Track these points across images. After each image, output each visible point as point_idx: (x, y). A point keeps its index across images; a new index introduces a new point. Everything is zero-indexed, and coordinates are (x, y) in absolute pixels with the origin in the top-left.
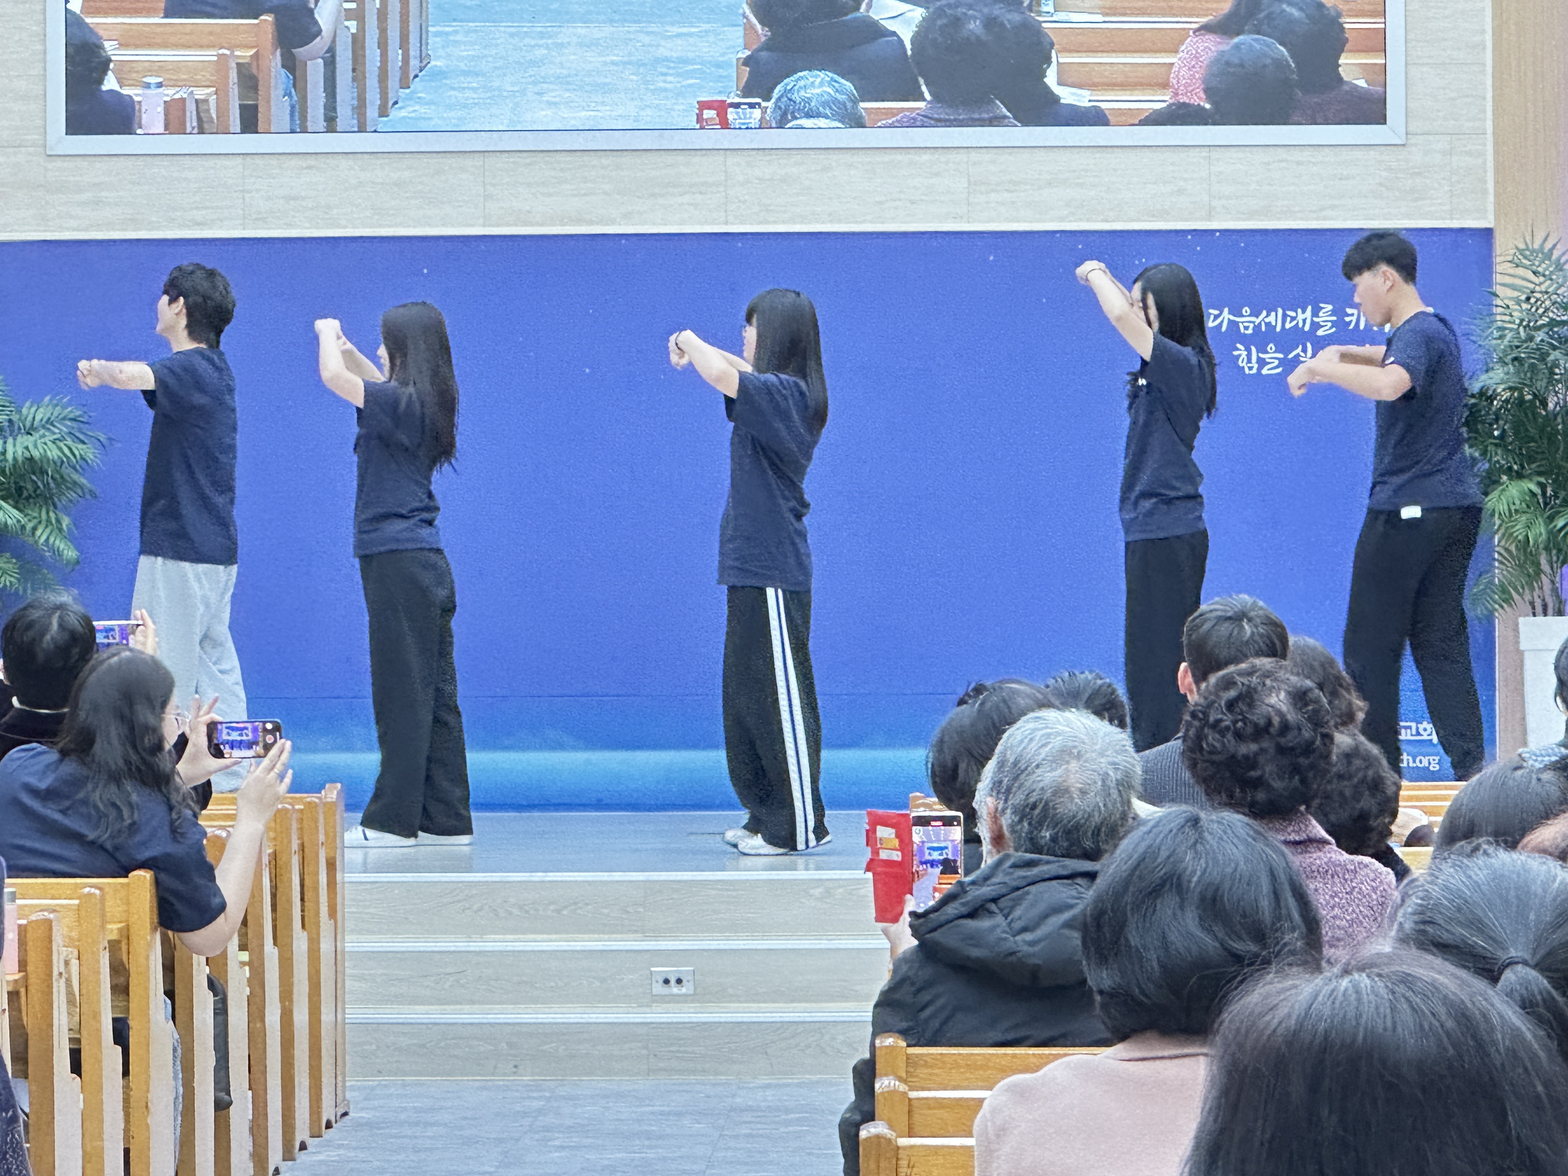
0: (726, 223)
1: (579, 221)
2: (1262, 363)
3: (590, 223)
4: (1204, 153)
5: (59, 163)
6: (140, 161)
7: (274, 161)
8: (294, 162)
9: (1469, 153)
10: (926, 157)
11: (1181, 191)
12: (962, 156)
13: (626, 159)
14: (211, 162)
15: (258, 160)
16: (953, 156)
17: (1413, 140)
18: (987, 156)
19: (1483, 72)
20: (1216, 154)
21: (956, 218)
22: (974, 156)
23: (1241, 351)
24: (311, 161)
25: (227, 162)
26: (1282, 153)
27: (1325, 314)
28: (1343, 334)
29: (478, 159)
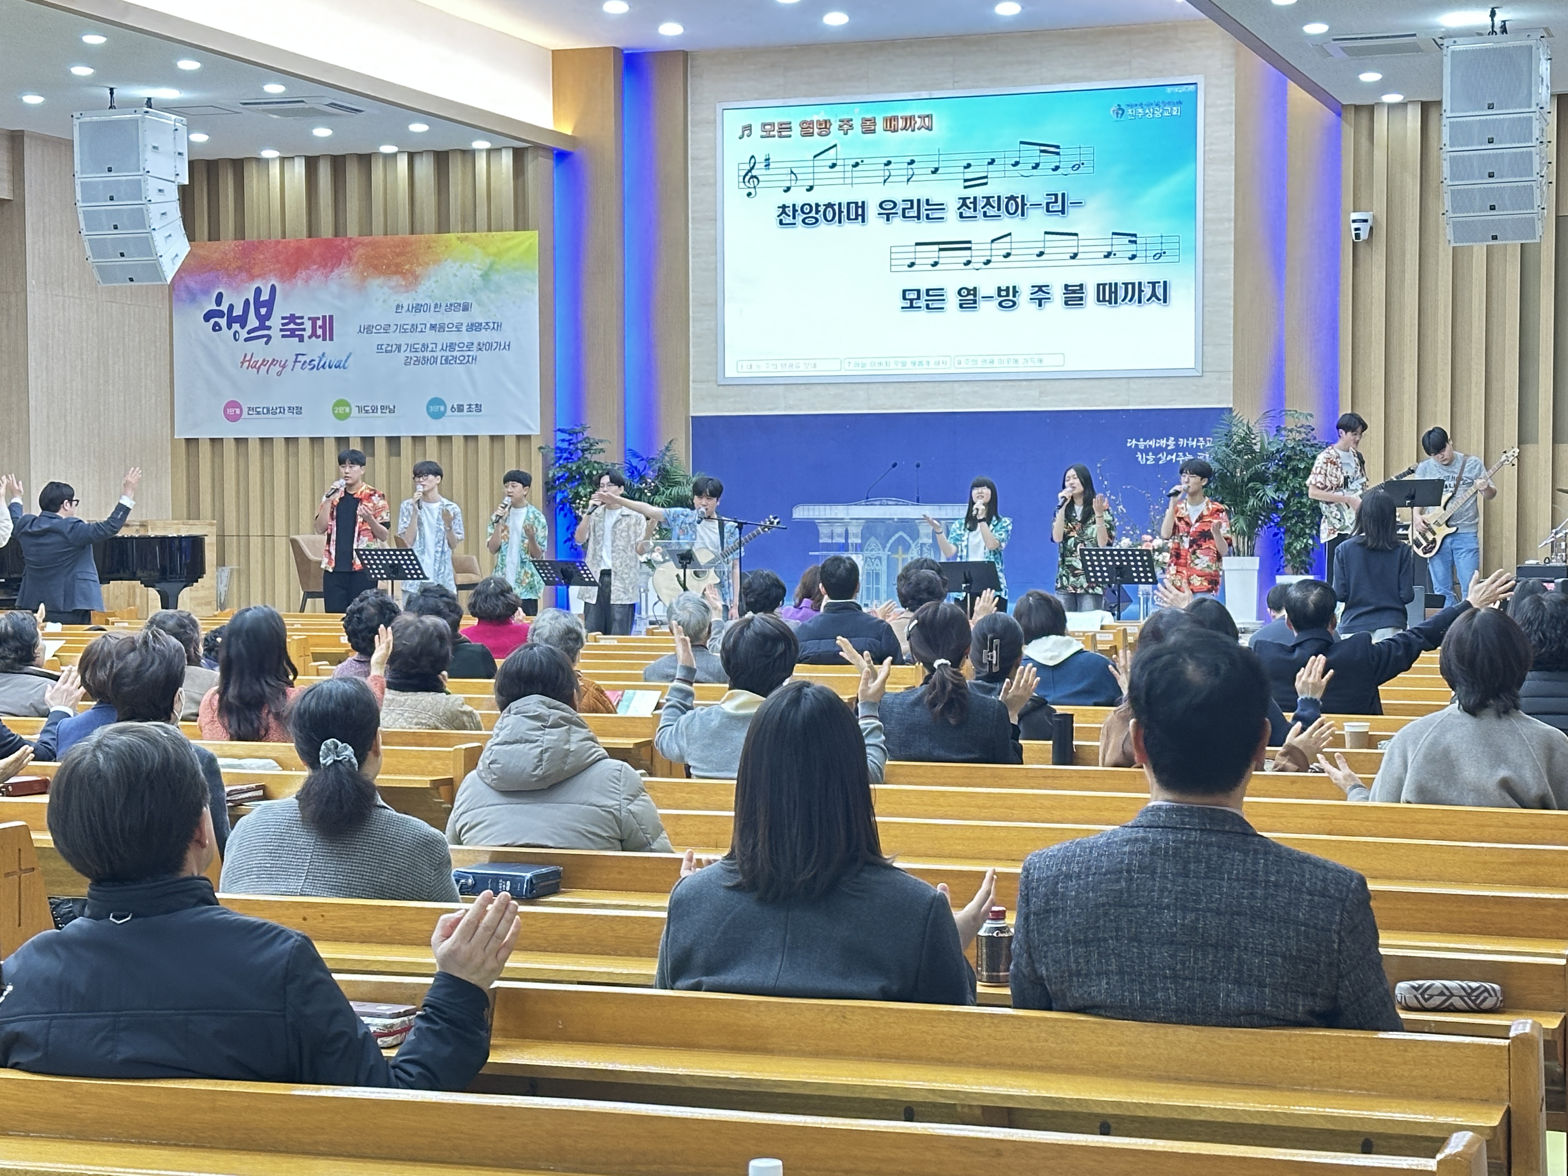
0: (952, 408)
1: (901, 408)
2: (1147, 460)
3: (905, 408)
4: (1127, 380)
5: (722, 388)
7: (795, 387)
8: (802, 386)
9: (1223, 379)
10: (1024, 383)
11: (1118, 395)
12: (1038, 383)
14: (773, 387)
15: (790, 387)
16: (1034, 383)
17: (1205, 374)
18: (1047, 382)
19: (1231, 348)
20: (1131, 380)
21: (1035, 406)
22: (1042, 382)
23: (1139, 455)
25: (779, 387)
26: (1155, 380)
27: (1171, 442)
28: (1178, 449)
29: (866, 386)
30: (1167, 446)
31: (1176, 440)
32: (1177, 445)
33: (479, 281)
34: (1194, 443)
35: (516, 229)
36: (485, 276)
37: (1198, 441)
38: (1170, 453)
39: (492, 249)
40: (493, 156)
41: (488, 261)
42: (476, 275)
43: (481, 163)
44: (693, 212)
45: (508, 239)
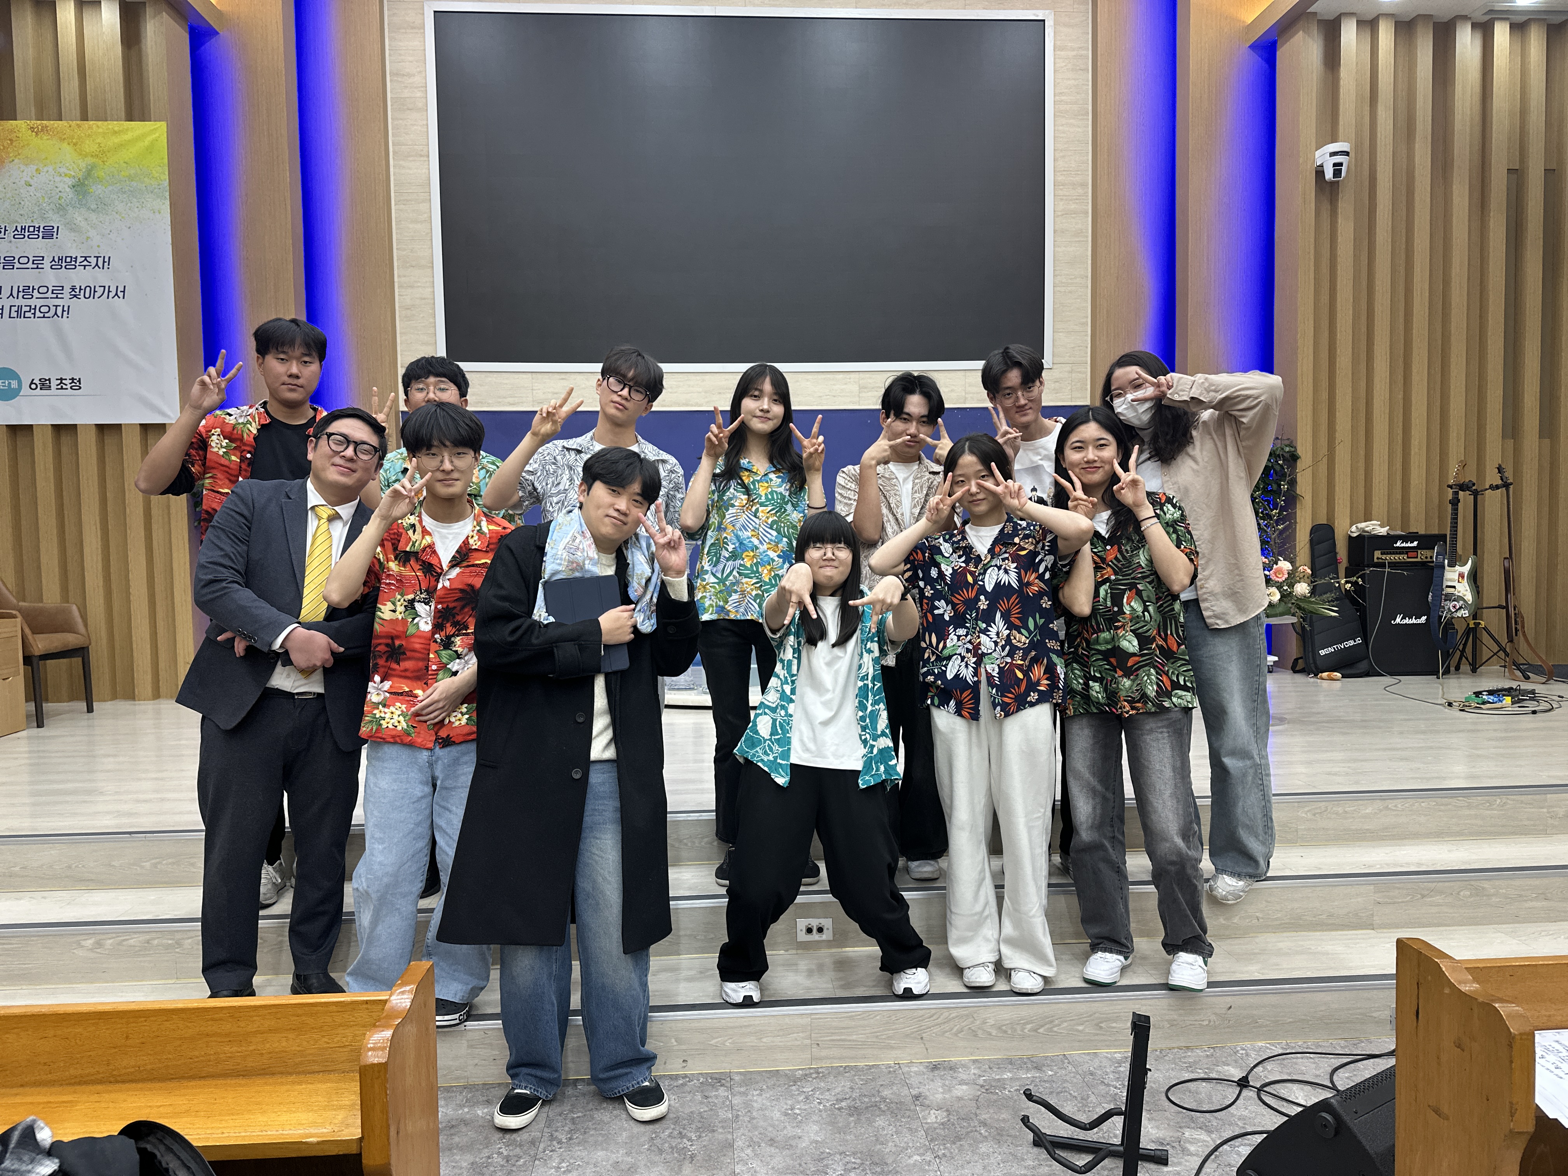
1: (687, 405)
3: (692, 405)
4: (963, 373)
6: (483, 375)
7: (546, 376)
8: (556, 376)
9: (1080, 372)
10: (841, 376)
11: (952, 391)
12: (856, 375)
13: (708, 377)
14: (516, 376)
15: (539, 376)
16: (852, 375)
18: (867, 375)
19: (1087, 335)
20: (968, 373)
21: (854, 403)
22: (861, 375)
24: (563, 376)
25: (524, 376)
33: (69, 194)
35: (130, 118)
36: (80, 187)
39: (90, 146)
40: (86, 11)
41: (83, 165)
42: (65, 186)
44: (393, 144)
45: (115, 133)
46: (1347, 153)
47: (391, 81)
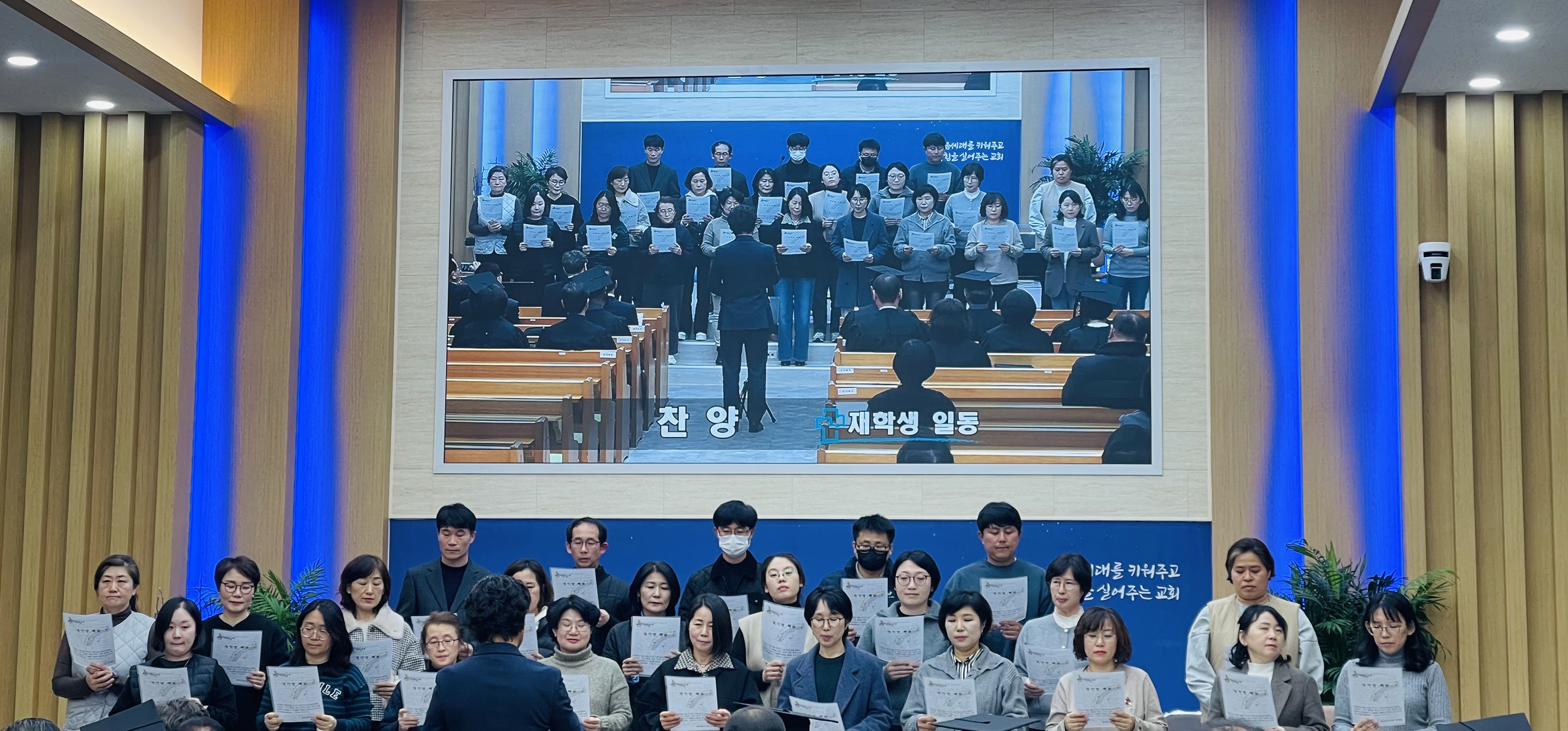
0: (792, 514)
4: (1051, 478)
5: (440, 478)
7: (552, 479)
8: (565, 478)
9: (1198, 481)
10: (900, 479)
11: (1038, 499)
12: (920, 479)
14: (520, 478)
16: (915, 479)
17: (1166, 472)
18: (933, 479)
19: (1205, 436)
20: (1058, 479)
21: (916, 513)
22: (926, 479)
26: (1094, 480)
27: (1118, 568)
28: (1127, 579)
29: (661, 478)
30: (1112, 574)
31: (1125, 567)
32: (1126, 573)
34: (1152, 571)
37: (1157, 569)
38: (1117, 584)
40: (112, 127)
43: (93, 130)
44: (402, 223)
46: (1444, 254)
47: (403, 155)
